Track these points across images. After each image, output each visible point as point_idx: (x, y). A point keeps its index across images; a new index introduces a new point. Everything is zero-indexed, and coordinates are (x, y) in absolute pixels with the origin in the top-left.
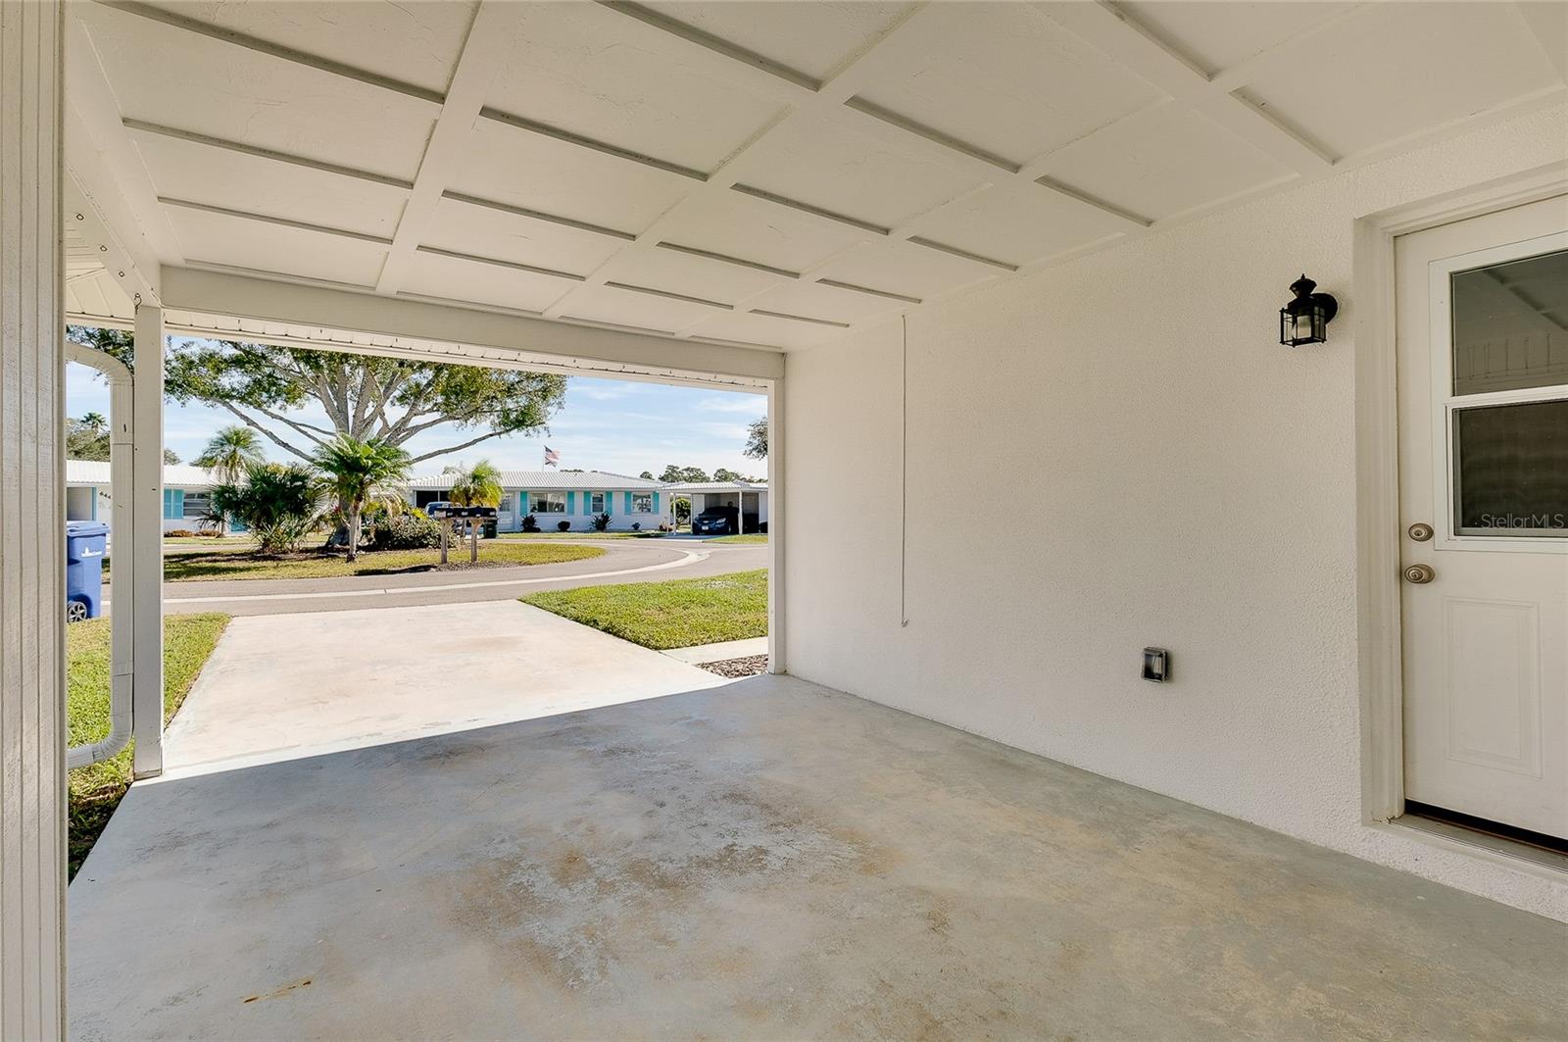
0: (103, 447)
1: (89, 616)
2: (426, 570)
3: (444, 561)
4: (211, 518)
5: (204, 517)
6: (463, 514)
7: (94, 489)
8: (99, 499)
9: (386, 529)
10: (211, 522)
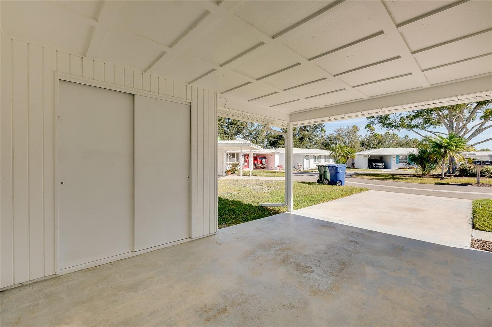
0: (407, 144)
1: (342, 185)
2: (466, 185)
3: (478, 182)
4: (408, 164)
5: (405, 163)
6: (487, 163)
7: (391, 156)
8: (392, 158)
9: (464, 169)
10: (407, 165)
